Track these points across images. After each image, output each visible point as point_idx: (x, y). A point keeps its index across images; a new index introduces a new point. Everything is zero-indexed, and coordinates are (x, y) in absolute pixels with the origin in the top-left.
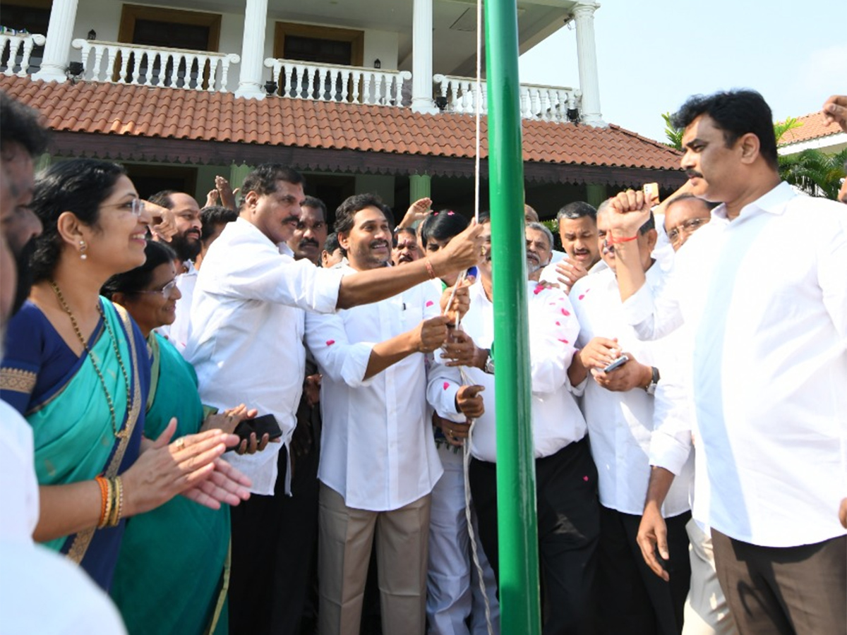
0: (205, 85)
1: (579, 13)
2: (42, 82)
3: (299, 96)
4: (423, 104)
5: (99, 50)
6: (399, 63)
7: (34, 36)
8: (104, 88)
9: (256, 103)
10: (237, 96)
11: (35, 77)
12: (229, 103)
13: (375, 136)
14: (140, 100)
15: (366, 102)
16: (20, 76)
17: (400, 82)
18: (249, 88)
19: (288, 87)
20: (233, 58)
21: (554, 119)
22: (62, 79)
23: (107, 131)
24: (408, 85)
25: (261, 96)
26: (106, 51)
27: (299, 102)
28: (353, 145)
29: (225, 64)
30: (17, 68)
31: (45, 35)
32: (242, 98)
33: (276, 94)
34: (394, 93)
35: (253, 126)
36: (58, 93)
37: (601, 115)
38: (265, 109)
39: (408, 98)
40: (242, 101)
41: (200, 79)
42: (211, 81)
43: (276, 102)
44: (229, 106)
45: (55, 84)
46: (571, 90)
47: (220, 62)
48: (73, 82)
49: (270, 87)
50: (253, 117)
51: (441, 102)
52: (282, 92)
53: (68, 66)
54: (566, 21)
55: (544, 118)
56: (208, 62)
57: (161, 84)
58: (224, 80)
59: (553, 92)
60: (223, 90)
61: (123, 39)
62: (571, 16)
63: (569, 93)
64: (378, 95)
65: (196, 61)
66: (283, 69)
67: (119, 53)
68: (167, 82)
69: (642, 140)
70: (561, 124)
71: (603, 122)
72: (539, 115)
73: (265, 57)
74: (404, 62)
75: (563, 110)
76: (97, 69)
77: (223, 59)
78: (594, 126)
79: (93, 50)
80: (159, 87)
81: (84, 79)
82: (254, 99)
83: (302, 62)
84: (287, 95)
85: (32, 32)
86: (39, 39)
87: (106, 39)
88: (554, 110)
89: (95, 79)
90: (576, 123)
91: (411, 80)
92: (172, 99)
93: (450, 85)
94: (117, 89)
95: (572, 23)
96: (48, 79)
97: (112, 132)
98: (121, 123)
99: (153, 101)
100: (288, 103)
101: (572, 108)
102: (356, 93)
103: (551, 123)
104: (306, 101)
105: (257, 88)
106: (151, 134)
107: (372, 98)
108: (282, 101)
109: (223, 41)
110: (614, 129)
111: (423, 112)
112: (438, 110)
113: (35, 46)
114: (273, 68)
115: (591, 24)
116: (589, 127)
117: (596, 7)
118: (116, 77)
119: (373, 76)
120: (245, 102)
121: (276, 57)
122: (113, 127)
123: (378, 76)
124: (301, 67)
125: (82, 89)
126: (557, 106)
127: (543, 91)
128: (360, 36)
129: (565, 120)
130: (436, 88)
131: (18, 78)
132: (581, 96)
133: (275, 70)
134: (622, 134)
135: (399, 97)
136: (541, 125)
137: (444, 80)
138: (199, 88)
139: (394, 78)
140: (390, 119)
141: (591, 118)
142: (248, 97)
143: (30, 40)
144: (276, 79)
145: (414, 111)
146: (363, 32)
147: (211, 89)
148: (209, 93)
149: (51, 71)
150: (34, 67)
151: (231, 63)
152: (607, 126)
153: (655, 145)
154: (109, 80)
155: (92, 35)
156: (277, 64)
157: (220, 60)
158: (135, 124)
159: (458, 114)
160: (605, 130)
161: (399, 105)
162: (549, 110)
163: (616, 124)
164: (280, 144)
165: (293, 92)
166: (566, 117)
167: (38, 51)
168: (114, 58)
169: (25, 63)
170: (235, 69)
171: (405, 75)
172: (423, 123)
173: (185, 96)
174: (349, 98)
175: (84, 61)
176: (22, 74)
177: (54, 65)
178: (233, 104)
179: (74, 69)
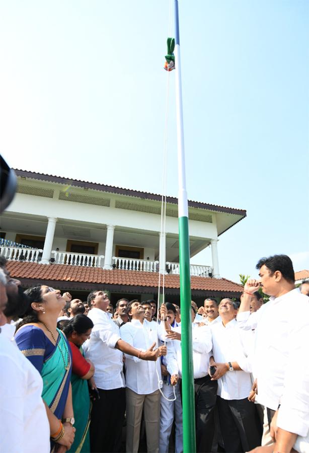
0: (93, 265)
1: (212, 242)
2: (42, 264)
3: (123, 269)
4: (163, 271)
5: (60, 254)
6: (155, 258)
8: (61, 266)
9: (109, 271)
10: (103, 269)
11: (40, 263)
12: (101, 271)
13: (147, 281)
14: (73, 270)
15: (144, 271)
17: (155, 264)
18: (107, 266)
19: (120, 266)
20: (102, 257)
21: (204, 276)
22: (48, 263)
23: (62, 280)
24: (158, 265)
25: (111, 269)
26: (62, 254)
27: (123, 271)
28: (140, 284)
29: (100, 259)
30: (34, 260)
31: (43, 249)
32: (105, 269)
33: (116, 268)
34: (153, 268)
35: (109, 278)
36: (47, 268)
37: (220, 275)
38: (113, 273)
39: (158, 269)
41: (92, 263)
42: (95, 264)
43: (116, 271)
44: (101, 272)
45: (46, 265)
46: (210, 267)
47: (98, 258)
48: (52, 264)
49: (114, 266)
50: (109, 276)
51: (168, 270)
52: (118, 268)
53: (50, 259)
54: (208, 245)
55: (201, 276)
56: (94, 258)
57: (79, 265)
58: (99, 264)
59: (204, 267)
60: (99, 267)
61: (68, 250)
62: (210, 243)
64: (148, 268)
65: (90, 258)
66: (118, 260)
67: (66, 255)
68: (81, 264)
69: (233, 283)
70: (207, 278)
72: (200, 275)
73: (112, 256)
74: (157, 258)
75: (207, 273)
76: (59, 260)
78: (217, 278)
79: (58, 254)
81: (55, 263)
82: (109, 270)
83: (124, 258)
84: (119, 268)
85: (39, 248)
86: (41, 251)
87: (62, 250)
88: (204, 273)
89: (59, 263)
90: (212, 277)
91: (159, 263)
92: (83, 270)
93: (171, 265)
94: (66, 267)
95: (210, 245)
96: (44, 264)
98: (67, 277)
99: (77, 270)
100: (120, 271)
101: (210, 273)
102: (141, 268)
103: (204, 277)
104: (126, 270)
105: (110, 266)
106: (76, 281)
107: (146, 269)
108: (118, 270)
109: (99, 251)
110: (224, 279)
111: (163, 274)
112: (167, 273)
113: (40, 253)
115: (216, 246)
116: (215, 279)
117: (218, 241)
118: (65, 263)
120: (106, 271)
121: (116, 256)
122: (64, 279)
123: (148, 262)
124: (124, 260)
125: (54, 266)
126: (206, 272)
127: (201, 267)
128: (143, 250)
129: (208, 276)
130: (167, 266)
131: (34, 263)
132: (213, 269)
134: (226, 281)
135: (155, 269)
136: (200, 278)
137: (169, 264)
138: (91, 266)
139: (153, 263)
140: (152, 276)
141: (217, 276)
142: (107, 269)
143: (38, 251)
144: (116, 263)
145: (160, 274)
146: (143, 249)
147: (95, 266)
148: (95, 268)
149: (45, 261)
150: (39, 260)
152: (221, 278)
153: (237, 284)
154: (63, 263)
155: (58, 249)
156: (116, 259)
158: (71, 278)
159: (174, 274)
160: (221, 280)
161: (155, 271)
163: (224, 278)
164: (117, 284)
165: (121, 268)
167: (41, 255)
168: (64, 257)
169: (36, 258)
170: (103, 260)
171: (157, 262)
173: (87, 269)
174: (139, 269)
175: (55, 258)
176: (36, 262)
177: (46, 259)
178: (102, 271)
179: (52, 260)
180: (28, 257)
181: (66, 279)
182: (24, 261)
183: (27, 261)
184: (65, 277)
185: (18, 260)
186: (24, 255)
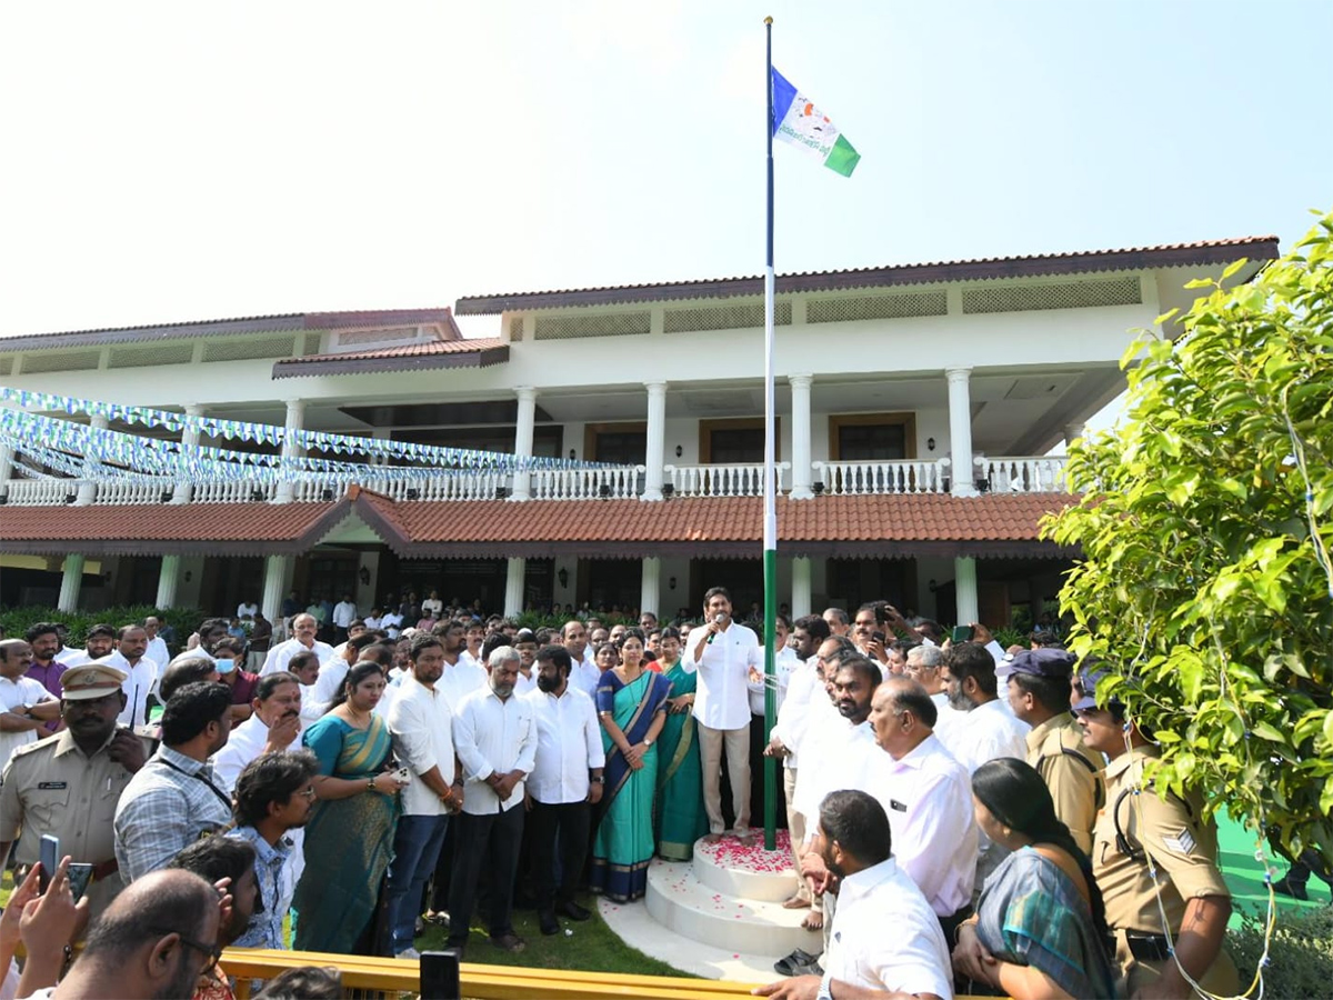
2: (647, 502)
4: (963, 488)
5: (683, 471)
7: (638, 467)
8: (690, 502)
9: (807, 503)
10: (791, 497)
11: (642, 498)
12: (784, 506)
15: (917, 491)
17: (939, 469)
18: (801, 490)
19: (834, 485)
20: (785, 465)
22: (660, 498)
23: (683, 539)
24: (948, 470)
25: (811, 496)
26: (688, 472)
29: (778, 472)
30: (629, 492)
31: (645, 464)
32: (795, 499)
33: (824, 493)
34: (933, 480)
35: (802, 525)
36: (658, 510)
38: (815, 507)
39: (948, 484)
40: (795, 502)
43: (823, 500)
44: (783, 508)
45: (656, 502)
48: (668, 500)
49: (818, 488)
50: (803, 517)
51: (982, 485)
52: (829, 491)
53: (664, 487)
57: (731, 494)
58: (780, 485)
60: (779, 494)
66: (829, 470)
67: (699, 472)
68: (735, 491)
73: (812, 461)
76: (683, 487)
77: (776, 467)
79: (679, 471)
80: (729, 496)
81: (675, 496)
82: (805, 499)
84: (834, 493)
85: (636, 464)
86: (640, 468)
87: (687, 462)
89: (683, 495)
91: (951, 464)
92: (739, 506)
93: (991, 466)
94: (698, 501)
96: (651, 499)
97: (687, 540)
98: (693, 531)
99: (726, 508)
100: (835, 500)
102: (907, 484)
105: (807, 489)
108: (830, 498)
111: (962, 496)
112: (978, 493)
113: (639, 474)
114: (819, 469)
118: (697, 492)
120: (798, 503)
121: (821, 459)
122: (688, 535)
124: (844, 467)
125: (674, 504)
130: (977, 470)
131: (630, 499)
133: (821, 471)
135: (940, 484)
137: (984, 462)
138: (761, 494)
139: (933, 466)
142: (800, 498)
143: (636, 469)
144: (824, 480)
145: (954, 496)
146: (914, 414)
149: (653, 494)
150: (640, 492)
151: (784, 470)
154: (692, 494)
155: (676, 461)
156: (823, 466)
158: (703, 531)
159: (1000, 495)
161: (940, 491)
165: (840, 489)
167: (642, 478)
168: (694, 477)
169: (634, 488)
170: (789, 474)
171: (944, 462)
172: (960, 507)
175: (674, 482)
176: (634, 496)
177: (654, 489)
178: (787, 506)
179: (668, 489)
180: (616, 488)
181: (691, 535)
182: (609, 498)
183: (616, 496)
184: (689, 531)
185: (598, 497)
186: (608, 483)
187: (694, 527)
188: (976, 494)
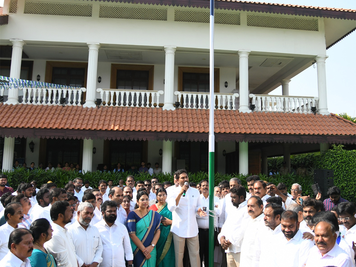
0: (150, 105)
1: (319, 60)
2: (87, 108)
3: (189, 107)
4: (244, 108)
5: (107, 92)
7: (82, 88)
8: (111, 109)
9: (171, 112)
10: (164, 109)
11: (85, 106)
15: (219, 108)
16: (79, 106)
17: (234, 98)
18: (169, 106)
19: (185, 104)
20: (161, 92)
21: (305, 111)
22: (94, 106)
23: (109, 129)
24: (238, 99)
25: (174, 109)
26: (110, 93)
27: (190, 110)
29: (158, 95)
30: (77, 102)
31: (86, 88)
32: (166, 110)
33: (180, 107)
34: (231, 103)
35: (171, 124)
36: (94, 113)
37: (327, 109)
38: (176, 115)
39: (237, 106)
40: (166, 112)
41: (148, 103)
42: (153, 103)
43: (180, 111)
44: (161, 114)
45: (92, 108)
46: (313, 98)
47: (155, 94)
48: (99, 107)
49: (177, 105)
50: (171, 119)
51: (252, 107)
52: (183, 106)
53: (96, 100)
54: (313, 63)
56: (151, 94)
58: (158, 103)
59: (305, 99)
60: (158, 107)
62: (315, 61)
63: (313, 99)
64: (224, 105)
65: (145, 95)
66: (182, 96)
67: (114, 94)
68: (135, 104)
70: (308, 114)
71: (328, 112)
73: (174, 91)
75: (309, 107)
76: (107, 101)
77: (157, 93)
78: (323, 114)
79: (105, 93)
80: (132, 107)
81: (102, 105)
82: (171, 110)
83: (190, 92)
84: (185, 107)
86: (84, 89)
89: (107, 105)
90: (315, 113)
91: (239, 96)
93: (256, 99)
94: (116, 109)
95: (315, 64)
96: (89, 107)
97: (112, 130)
98: (115, 125)
100: (185, 112)
101: (314, 106)
103: (303, 114)
104: (193, 109)
105: (172, 105)
106: (126, 130)
108: (183, 110)
109: (156, 84)
110: (333, 115)
111: (244, 112)
112: (251, 111)
113: (82, 92)
114: (178, 95)
115: (324, 66)
116: (321, 115)
117: (326, 58)
118: (115, 104)
119: (222, 97)
120: (167, 112)
121: (179, 90)
122: (112, 127)
124: (190, 95)
125: (102, 110)
126: (307, 105)
127: (300, 99)
129: (310, 112)
130: (251, 100)
131: (78, 106)
132: (319, 100)
133: (179, 97)
134: (336, 118)
135: (234, 105)
137: (253, 96)
138: (148, 106)
139: (231, 97)
141: (323, 112)
142: (168, 109)
143: (81, 90)
144: (179, 101)
145: (240, 112)
147: (152, 106)
148: (152, 108)
149: (90, 103)
150: (83, 102)
151: (160, 94)
152: (329, 114)
154: (112, 105)
156: (179, 94)
157: (156, 94)
160: (328, 116)
161: (234, 109)
162: (298, 108)
163: (334, 113)
165: (187, 106)
166: (311, 110)
167: (84, 95)
168: (113, 96)
169: (80, 100)
170: (162, 96)
171: (236, 95)
172: (243, 117)
173: (142, 110)
175: (102, 98)
177: (91, 101)
179: (98, 102)
180: (69, 100)
181: (114, 127)
182: (65, 105)
183: (69, 104)
184: (112, 125)
185: (59, 104)
186: (64, 97)
187: (115, 123)
188: (250, 111)
